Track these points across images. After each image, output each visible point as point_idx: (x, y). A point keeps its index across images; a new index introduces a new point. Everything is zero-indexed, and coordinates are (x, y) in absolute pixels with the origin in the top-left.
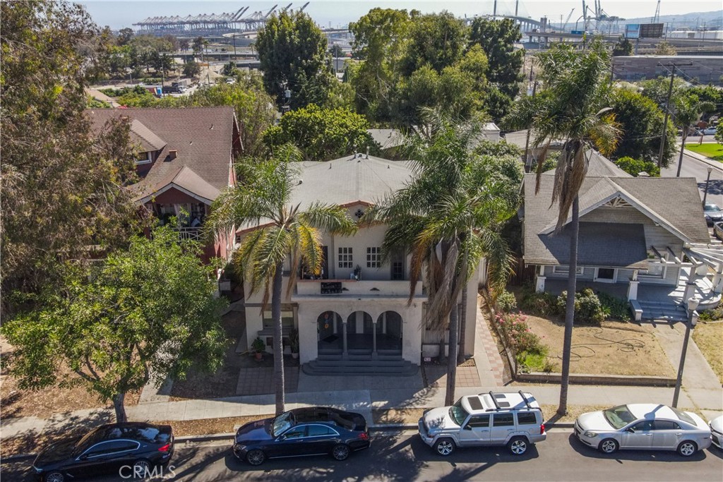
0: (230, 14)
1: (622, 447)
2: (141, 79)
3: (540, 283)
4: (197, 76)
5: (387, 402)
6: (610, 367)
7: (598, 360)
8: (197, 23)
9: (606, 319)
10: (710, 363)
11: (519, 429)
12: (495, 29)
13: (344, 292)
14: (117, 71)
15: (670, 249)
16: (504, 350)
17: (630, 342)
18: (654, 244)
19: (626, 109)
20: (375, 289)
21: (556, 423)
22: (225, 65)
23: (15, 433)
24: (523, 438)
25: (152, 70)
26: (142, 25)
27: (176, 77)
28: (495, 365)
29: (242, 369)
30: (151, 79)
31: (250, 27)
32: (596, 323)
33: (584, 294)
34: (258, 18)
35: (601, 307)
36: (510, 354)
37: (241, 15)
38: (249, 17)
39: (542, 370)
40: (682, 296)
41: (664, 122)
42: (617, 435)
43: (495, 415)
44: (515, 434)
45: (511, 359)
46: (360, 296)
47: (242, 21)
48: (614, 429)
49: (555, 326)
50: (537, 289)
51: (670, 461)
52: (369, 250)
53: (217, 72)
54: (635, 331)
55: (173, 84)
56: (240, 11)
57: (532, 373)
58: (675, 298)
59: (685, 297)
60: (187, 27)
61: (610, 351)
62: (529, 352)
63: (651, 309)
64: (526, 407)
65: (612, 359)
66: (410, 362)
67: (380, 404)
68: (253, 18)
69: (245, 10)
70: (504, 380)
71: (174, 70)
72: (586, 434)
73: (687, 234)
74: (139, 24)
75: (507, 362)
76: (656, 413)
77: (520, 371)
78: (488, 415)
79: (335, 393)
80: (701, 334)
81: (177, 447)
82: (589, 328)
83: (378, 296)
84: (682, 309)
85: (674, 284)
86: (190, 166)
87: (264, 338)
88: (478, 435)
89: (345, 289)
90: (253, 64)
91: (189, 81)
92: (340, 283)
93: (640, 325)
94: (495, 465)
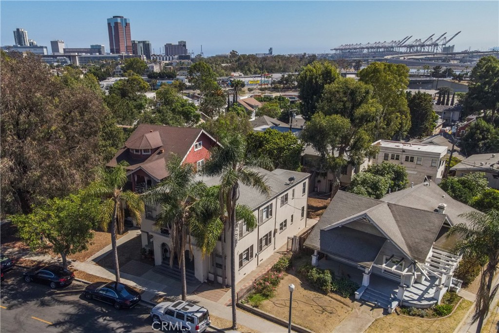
0: (397, 42)
3: (314, 260)
5: (164, 293)
8: (372, 48)
9: (332, 291)
17: (328, 308)
18: (395, 254)
26: (336, 50)
31: (410, 51)
32: (325, 293)
33: (324, 273)
34: (418, 44)
37: (405, 42)
38: (411, 43)
39: (254, 305)
47: (405, 46)
54: (346, 305)
56: (405, 39)
57: (246, 305)
58: (395, 293)
60: (365, 51)
61: (308, 308)
63: (371, 295)
64: (192, 314)
66: (198, 279)
68: (414, 44)
69: (409, 38)
74: (334, 49)
77: (241, 302)
78: (174, 312)
79: (153, 282)
88: (169, 319)
92: (168, 230)
93: (353, 302)
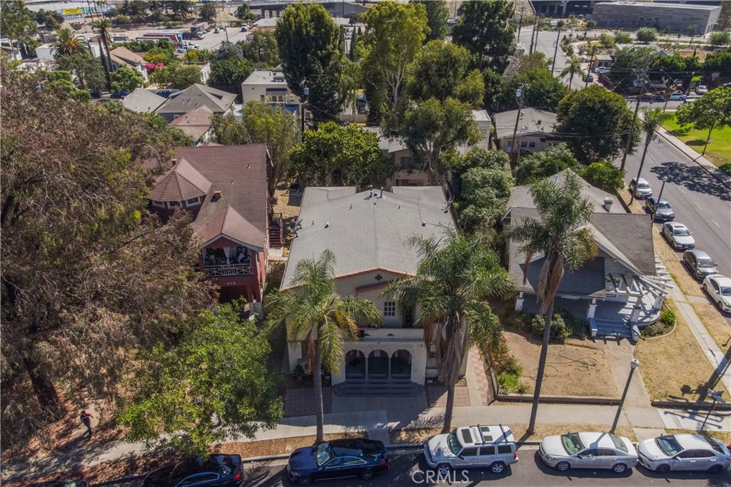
1: (572, 467)
2: (161, 23)
3: (519, 303)
4: (214, 18)
5: (399, 423)
6: (569, 387)
7: (560, 380)
9: (569, 337)
10: (644, 381)
11: (498, 457)
12: (491, 6)
13: (366, 337)
14: (138, 13)
15: (623, 277)
16: (489, 370)
17: (586, 360)
18: (612, 272)
19: (601, 108)
20: (391, 335)
21: (526, 441)
22: (239, 7)
23: (120, 455)
24: (502, 463)
25: (171, 12)
27: (194, 19)
28: (481, 385)
29: (287, 390)
30: (171, 22)
32: (561, 342)
33: (554, 319)
35: (566, 329)
36: (493, 374)
39: (517, 390)
40: (630, 313)
41: (632, 118)
42: (569, 460)
43: (481, 448)
44: (496, 460)
45: (494, 379)
46: (379, 340)
48: (567, 455)
49: (529, 343)
50: (516, 308)
51: (606, 478)
52: (386, 304)
53: (231, 14)
54: (591, 348)
55: (193, 29)
57: (510, 395)
58: (623, 316)
59: (632, 315)
61: (570, 370)
62: (509, 372)
63: (604, 327)
64: (504, 441)
65: (570, 379)
66: (416, 384)
67: (394, 425)
70: (488, 400)
71: (191, 12)
72: (547, 457)
73: (638, 267)
75: (491, 382)
76: (599, 443)
77: (501, 393)
78: (476, 448)
79: (360, 413)
80: (640, 351)
81: (246, 467)
82: (555, 346)
83: (393, 340)
84: (628, 327)
85: (624, 301)
86: (233, 206)
87: (303, 364)
88: (469, 461)
89: (367, 335)
90: (266, 6)
91: (206, 25)
92: (363, 331)
93: (594, 342)
94: (479, 484)
